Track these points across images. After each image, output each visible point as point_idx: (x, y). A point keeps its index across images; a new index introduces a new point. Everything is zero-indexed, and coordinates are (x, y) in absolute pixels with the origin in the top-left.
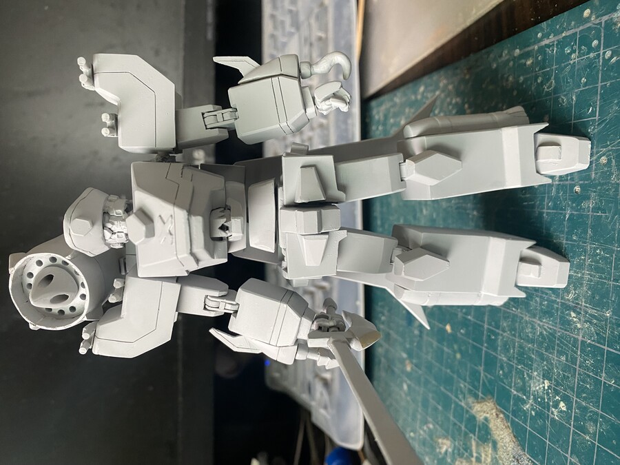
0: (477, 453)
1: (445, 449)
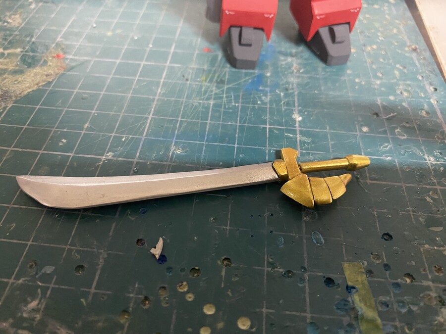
0: (9, 54)
1: (10, 21)
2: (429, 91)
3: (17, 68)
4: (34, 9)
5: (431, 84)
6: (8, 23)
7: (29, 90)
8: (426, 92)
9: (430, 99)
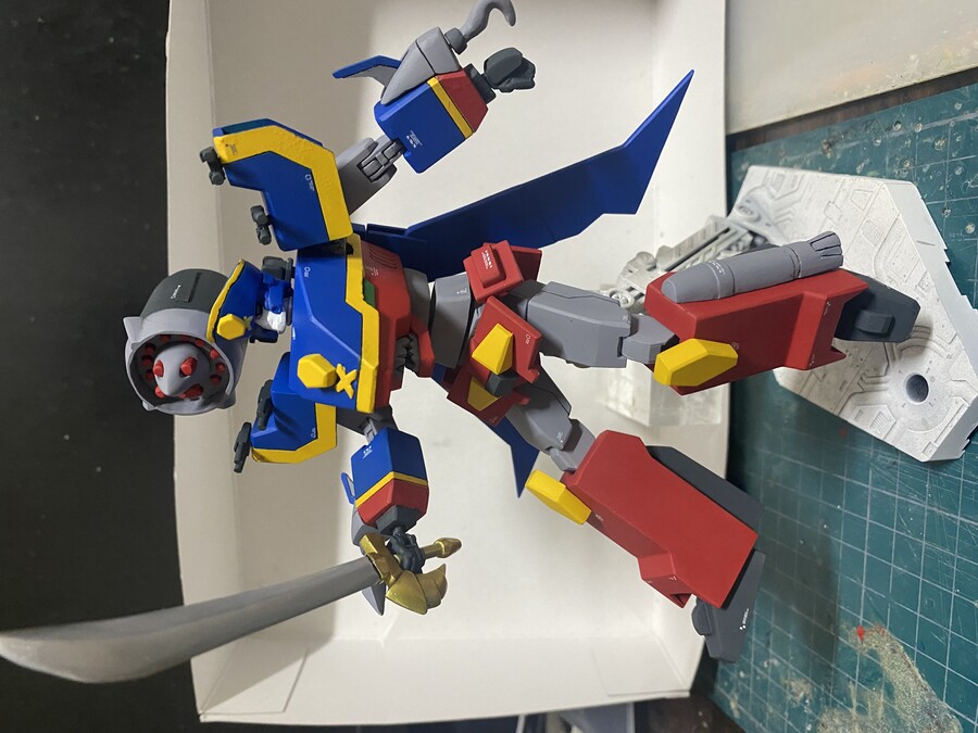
0: (859, 701)
1: (802, 695)
2: (902, 132)
3: (882, 691)
4: (780, 661)
5: (889, 129)
6: (805, 698)
7: (920, 677)
8: (903, 137)
9: (915, 134)
